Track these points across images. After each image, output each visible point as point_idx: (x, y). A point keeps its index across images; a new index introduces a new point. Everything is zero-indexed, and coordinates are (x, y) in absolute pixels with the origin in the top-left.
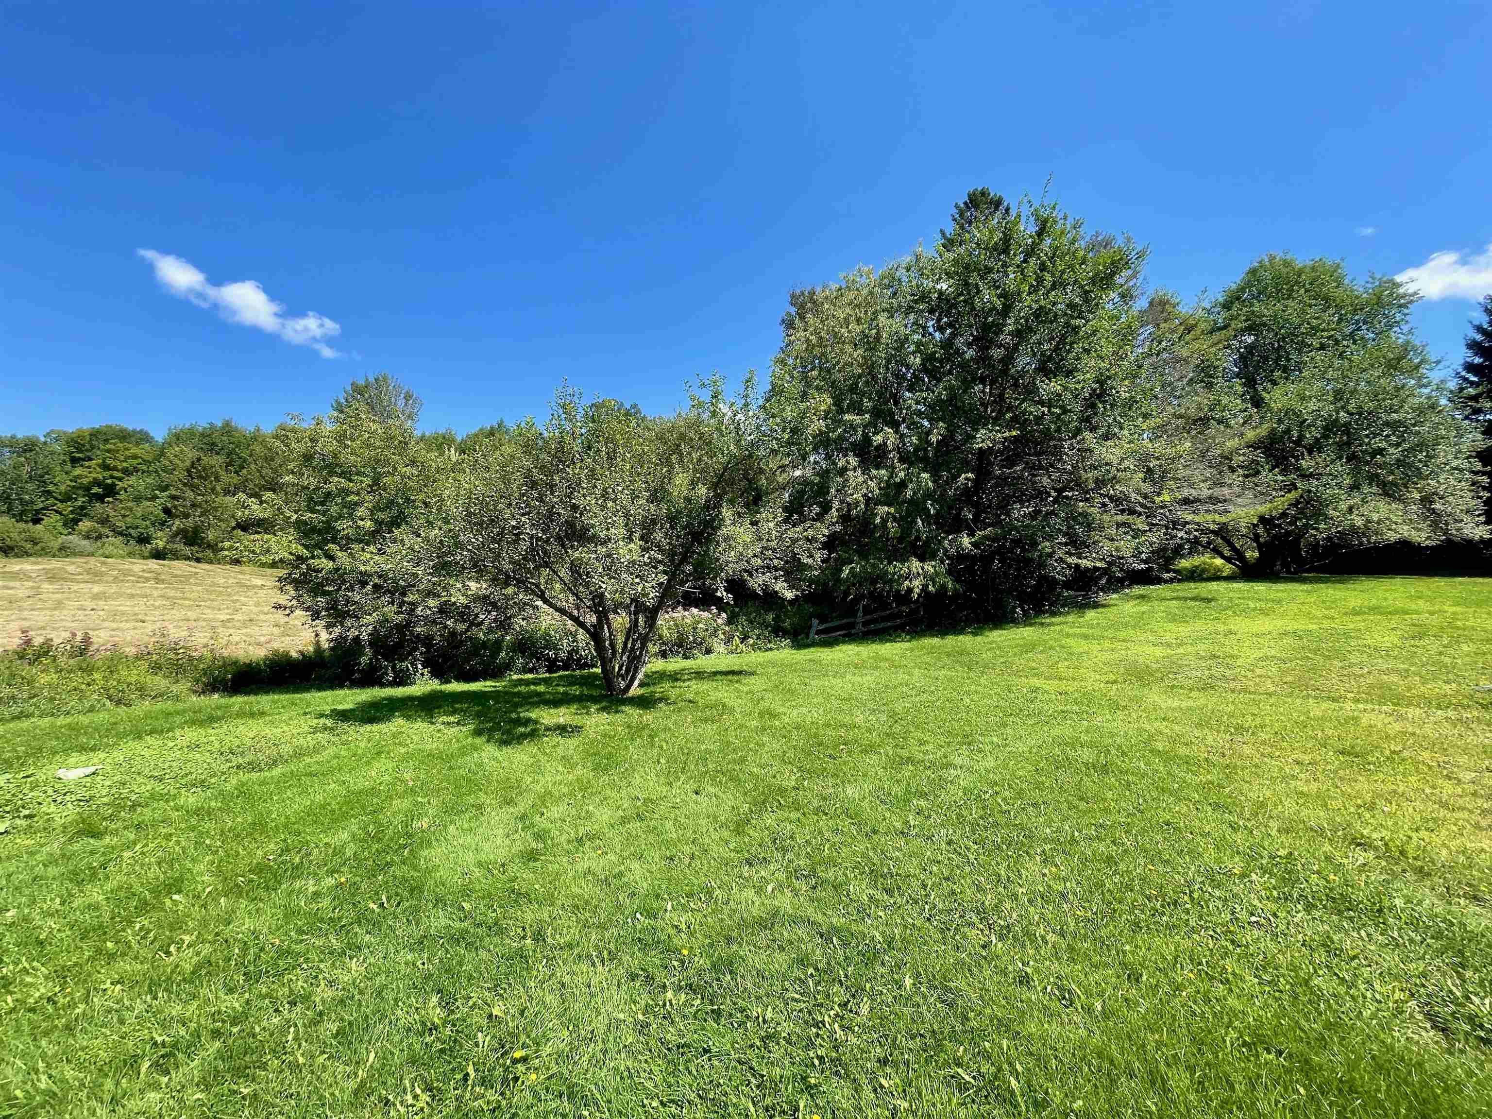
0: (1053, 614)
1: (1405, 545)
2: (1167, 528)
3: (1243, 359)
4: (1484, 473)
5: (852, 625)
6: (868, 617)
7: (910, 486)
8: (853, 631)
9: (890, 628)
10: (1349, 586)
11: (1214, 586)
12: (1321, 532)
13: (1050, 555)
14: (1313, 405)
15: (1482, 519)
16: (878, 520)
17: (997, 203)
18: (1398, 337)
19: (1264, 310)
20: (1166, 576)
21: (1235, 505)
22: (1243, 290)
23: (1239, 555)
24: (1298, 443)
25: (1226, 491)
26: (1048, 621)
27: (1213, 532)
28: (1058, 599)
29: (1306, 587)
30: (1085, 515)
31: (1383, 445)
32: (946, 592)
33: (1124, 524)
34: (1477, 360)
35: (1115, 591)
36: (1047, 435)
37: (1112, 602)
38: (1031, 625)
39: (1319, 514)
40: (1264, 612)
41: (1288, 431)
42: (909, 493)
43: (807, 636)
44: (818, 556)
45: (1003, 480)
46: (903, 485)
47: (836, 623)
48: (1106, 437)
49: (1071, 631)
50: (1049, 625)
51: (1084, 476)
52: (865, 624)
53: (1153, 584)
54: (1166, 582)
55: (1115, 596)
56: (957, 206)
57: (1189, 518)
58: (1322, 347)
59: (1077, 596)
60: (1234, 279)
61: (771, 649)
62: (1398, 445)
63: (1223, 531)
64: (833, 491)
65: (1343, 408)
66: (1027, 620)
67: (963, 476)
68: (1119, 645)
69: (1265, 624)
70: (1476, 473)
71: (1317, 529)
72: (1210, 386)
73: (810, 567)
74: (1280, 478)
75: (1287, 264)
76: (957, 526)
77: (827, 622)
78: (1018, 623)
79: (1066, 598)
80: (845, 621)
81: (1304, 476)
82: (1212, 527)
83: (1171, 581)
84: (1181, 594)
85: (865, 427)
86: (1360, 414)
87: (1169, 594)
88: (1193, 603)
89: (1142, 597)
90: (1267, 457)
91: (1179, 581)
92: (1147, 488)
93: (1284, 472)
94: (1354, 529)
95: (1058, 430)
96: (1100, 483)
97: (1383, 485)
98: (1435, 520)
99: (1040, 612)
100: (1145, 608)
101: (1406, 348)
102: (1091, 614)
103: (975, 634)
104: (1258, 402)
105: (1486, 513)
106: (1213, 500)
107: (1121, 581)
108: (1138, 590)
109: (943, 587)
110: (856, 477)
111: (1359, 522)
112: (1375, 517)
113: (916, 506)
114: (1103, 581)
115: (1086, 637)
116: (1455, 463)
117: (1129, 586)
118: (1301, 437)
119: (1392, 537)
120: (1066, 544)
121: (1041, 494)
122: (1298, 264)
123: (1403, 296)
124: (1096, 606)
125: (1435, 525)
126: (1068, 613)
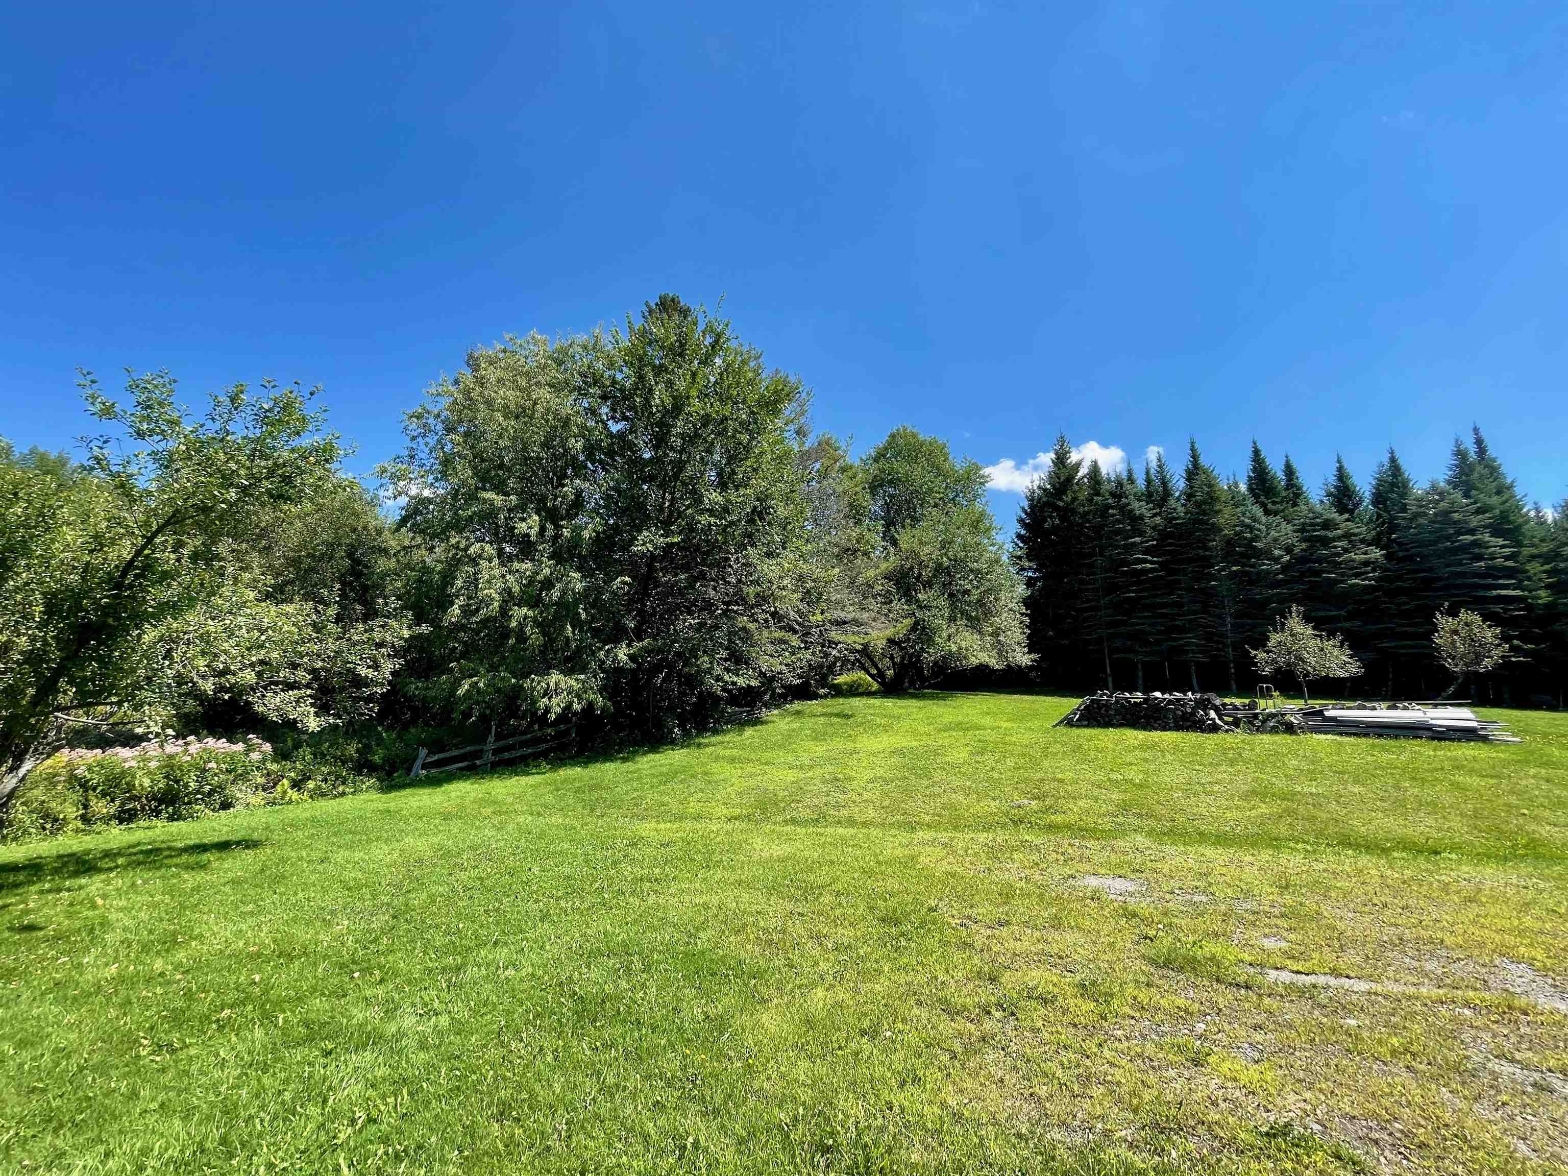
0: (715, 732)
1: (983, 668)
2: (823, 646)
3: (887, 507)
4: (1027, 615)
5: (478, 754)
6: (501, 744)
7: (558, 586)
8: (478, 762)
9: (531, 754)
10: (948, 703)
11: (856, 702)
12: (930, 657)
13: (709, 671)
14: (927, 549)
15: (1026, 650)
16: (514, 624)
17: (685, 313)
18: (978, 506)
19: (901, 468)
20: (822, 691)
21: (873, 628)
22: (886, 449)
23: (881, 674)
24: (918, 578)
25: (866, 615)
26: (706, 741)
27: (858, 651)
28: (722, 717)
29: (920, 703)
30: (744, 629)
31: (969, 587)
32: (594, 710)
33: (782, 641)
34: (1023, 532)
35: (778, 706)
36: (713, 546)
37: (770, 719)
38: (688, 746)
39: (930, 641)
40: (886, 729)
41: (912, 568)
42: (556, 594)
43: (409, 770)
44: (388, 667)
45: (670, 589)
46: (548, 584)
47: (455, 753)
48: (769, 555)
49: (722, 753)
50: (707, 745)
51: (745, 589)
52: (496, 752)
53: (811, 699)
54: (821, 697)
55: (776, 712)
56: (647, 304)
57: (842, 638)
58: (936, 505)
59: (742, 712)
60: (882, 441)
61: (343, 794)
62: (978, 588)
63: (865, 651)
64: (459, 583)
65: (946, 554)
66: (686, 740)
67: (619, 580)
68: (757, 770)
69: (885, 742)
70: (1022, 614)
71: (928, 653)
72: (858, 523)
73: (374, 682)
74: (906, 607)
75: (914, 436)
76: (616, 635)
77: (443, 750)
78: (676, 745)
79: (731, 715)
80: (469, 749)
81: (921, 607)
82: (859, 647)
83: (825, 696)
84: (829, 710)
85: (510, 510)
86: (956, 561)
87: (820, 710)
88: (835, 720)
89: (798, 713)
90: (898, 589)
91: (833, 696)
92: (803, 607)
93: (909, 602)
94: (950, 653)
95: (725, 542)
96: (762, 599)
97: (970, 618)
98: (1001, 650)
99: (702, 729)
100: (796, 725)
101: (982, 514)
102: (749, 732)
103: (624, 760)
104: (894, 543)
105: (1029, 646)
106: (856, 622)
107: (784, 696)
108: (797, 705)
109: (591, 705)
110: (491, 570)
111: (954, 648)
112: (963, 644)
113: (565, 609)
114: (767, 697)
115: (732, 760)
116: (1010, 605)
117: (791, 702)
118: (920, 574)
119: (974, 661)
120: (726, 660)
121: (709, 606)
122: (921, 437)
123: (983, 477)
124: (757, 722)
125: (1000, 653)
126: (729, 731)
